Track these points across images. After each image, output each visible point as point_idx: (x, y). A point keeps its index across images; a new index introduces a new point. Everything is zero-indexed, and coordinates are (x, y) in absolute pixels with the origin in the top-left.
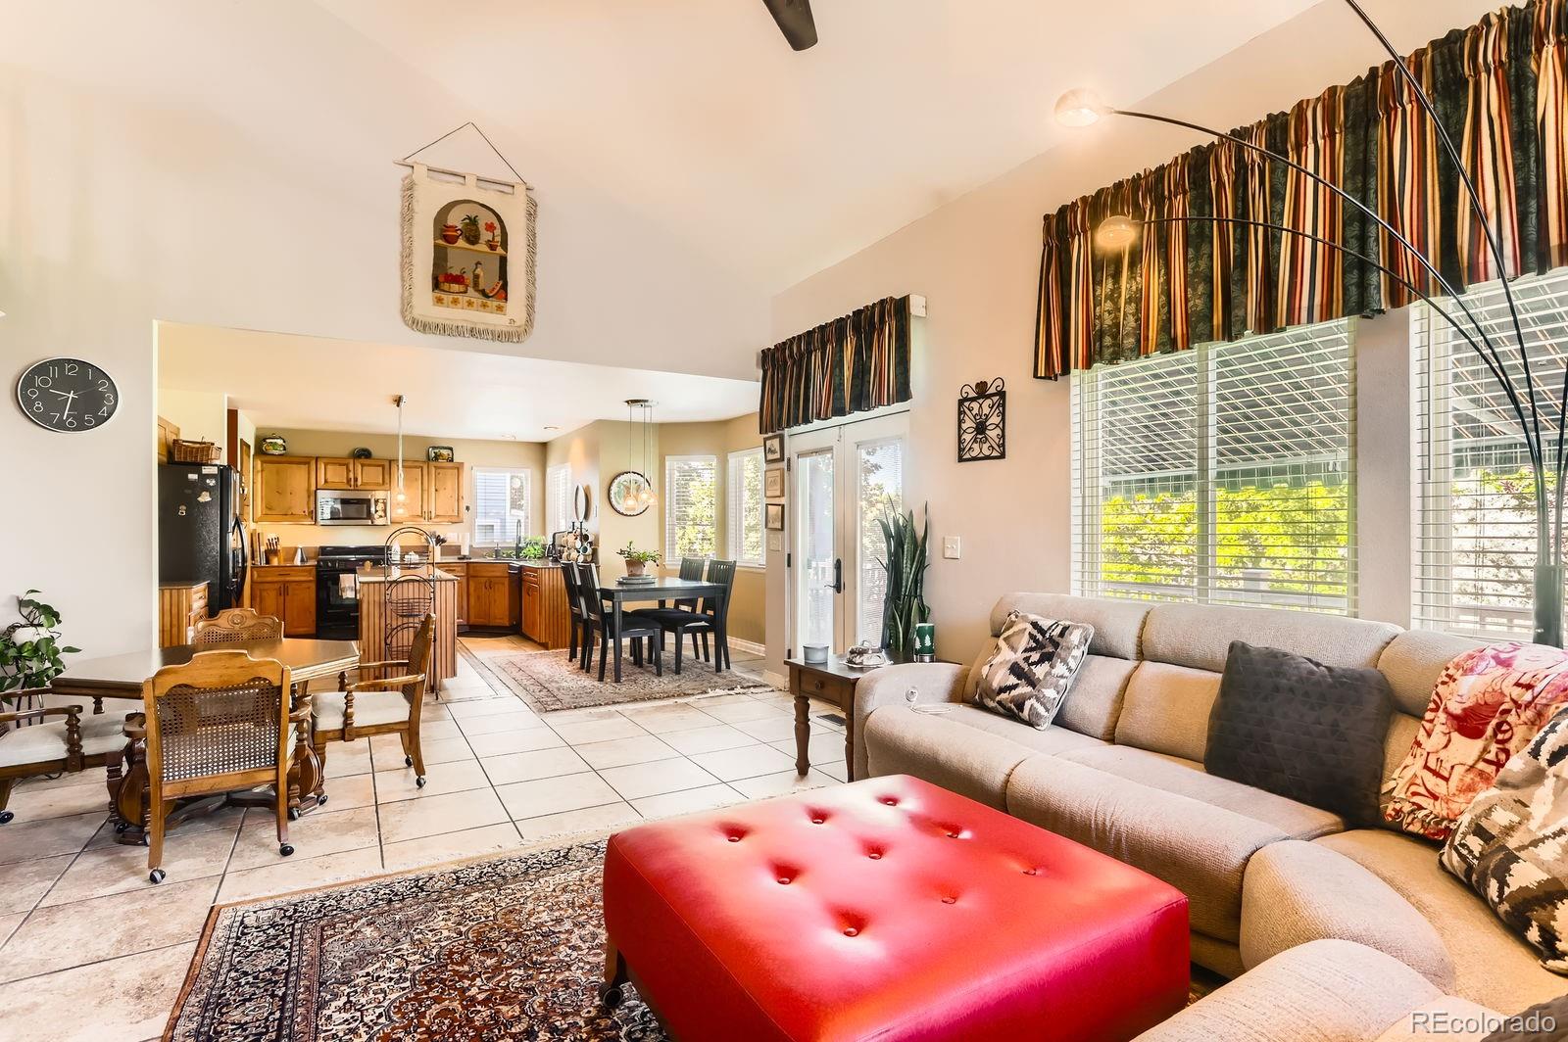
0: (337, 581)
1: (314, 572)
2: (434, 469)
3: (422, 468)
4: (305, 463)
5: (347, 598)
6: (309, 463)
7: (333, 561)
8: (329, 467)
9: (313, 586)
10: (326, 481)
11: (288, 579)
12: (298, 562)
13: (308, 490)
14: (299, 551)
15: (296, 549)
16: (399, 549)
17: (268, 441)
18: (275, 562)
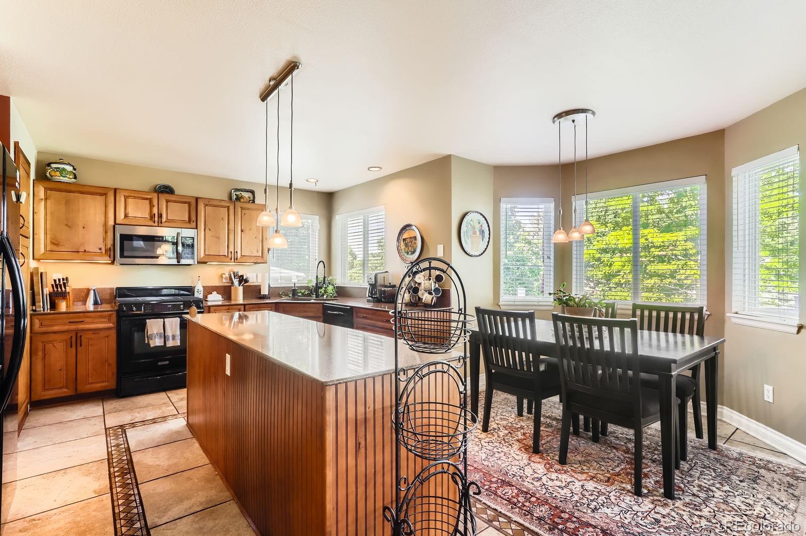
0: (142, 327)
1: (114, 318)
2: (240, 210)
3: (228, 207)
4: (101, 194)
5: (156, 347)
6: (105, 194)
7: (138, 305)
8: (130, 201)
9: (113, 334)
10: (126, 216)
11: (81, 326)
12: (90, 306)
13: (105, 225)
14: (92, 293)
15: (88, 290)
16: (202, 289)
17: (53, 166)
18: (63, 306)
